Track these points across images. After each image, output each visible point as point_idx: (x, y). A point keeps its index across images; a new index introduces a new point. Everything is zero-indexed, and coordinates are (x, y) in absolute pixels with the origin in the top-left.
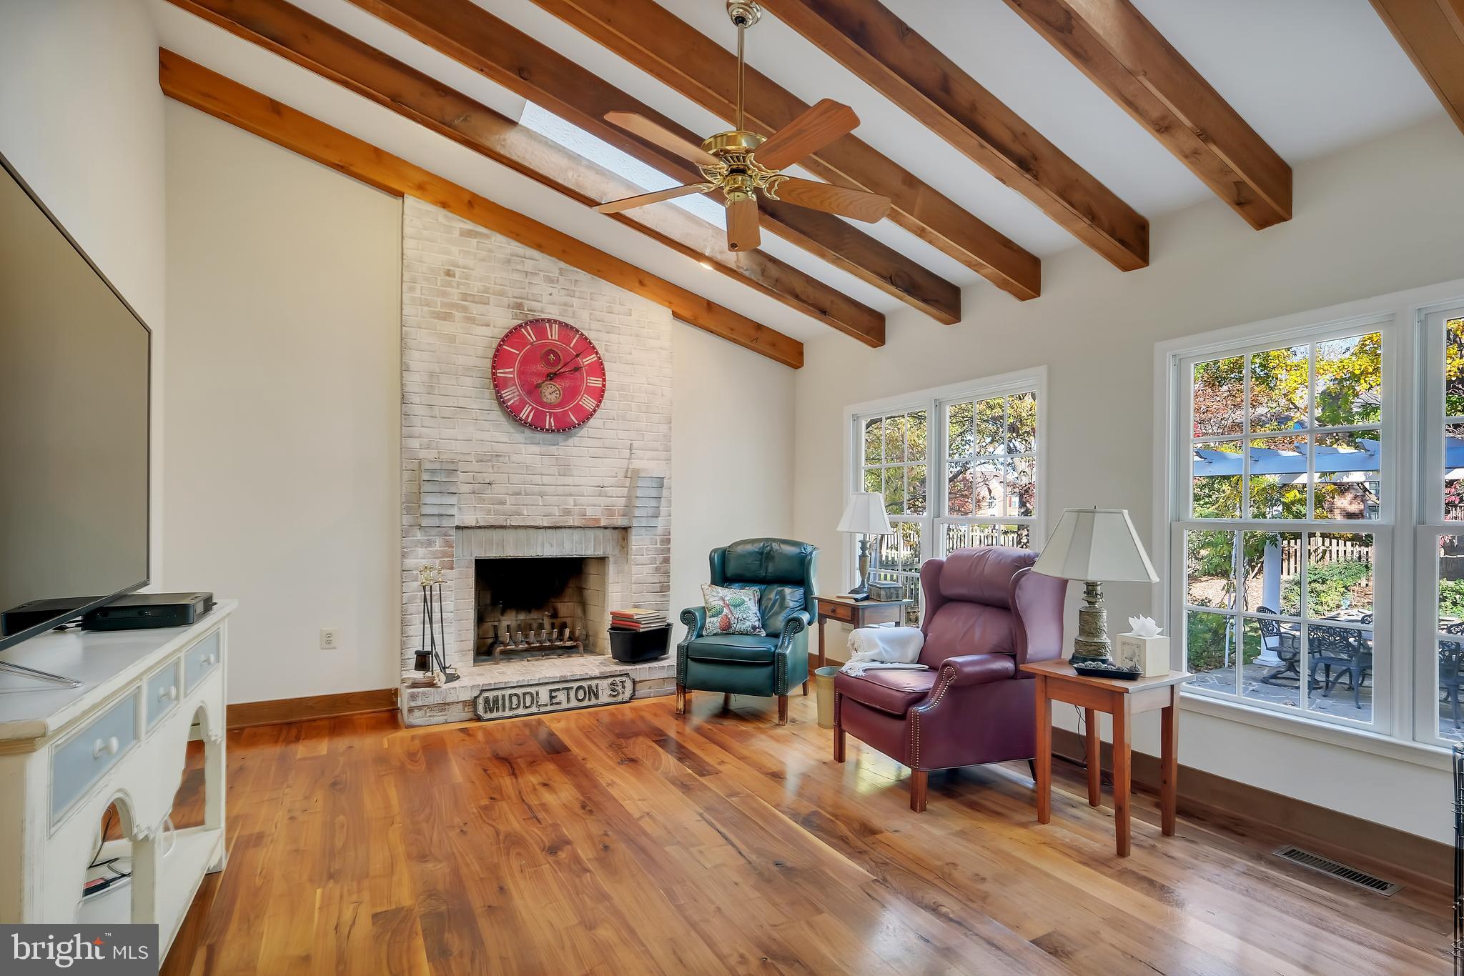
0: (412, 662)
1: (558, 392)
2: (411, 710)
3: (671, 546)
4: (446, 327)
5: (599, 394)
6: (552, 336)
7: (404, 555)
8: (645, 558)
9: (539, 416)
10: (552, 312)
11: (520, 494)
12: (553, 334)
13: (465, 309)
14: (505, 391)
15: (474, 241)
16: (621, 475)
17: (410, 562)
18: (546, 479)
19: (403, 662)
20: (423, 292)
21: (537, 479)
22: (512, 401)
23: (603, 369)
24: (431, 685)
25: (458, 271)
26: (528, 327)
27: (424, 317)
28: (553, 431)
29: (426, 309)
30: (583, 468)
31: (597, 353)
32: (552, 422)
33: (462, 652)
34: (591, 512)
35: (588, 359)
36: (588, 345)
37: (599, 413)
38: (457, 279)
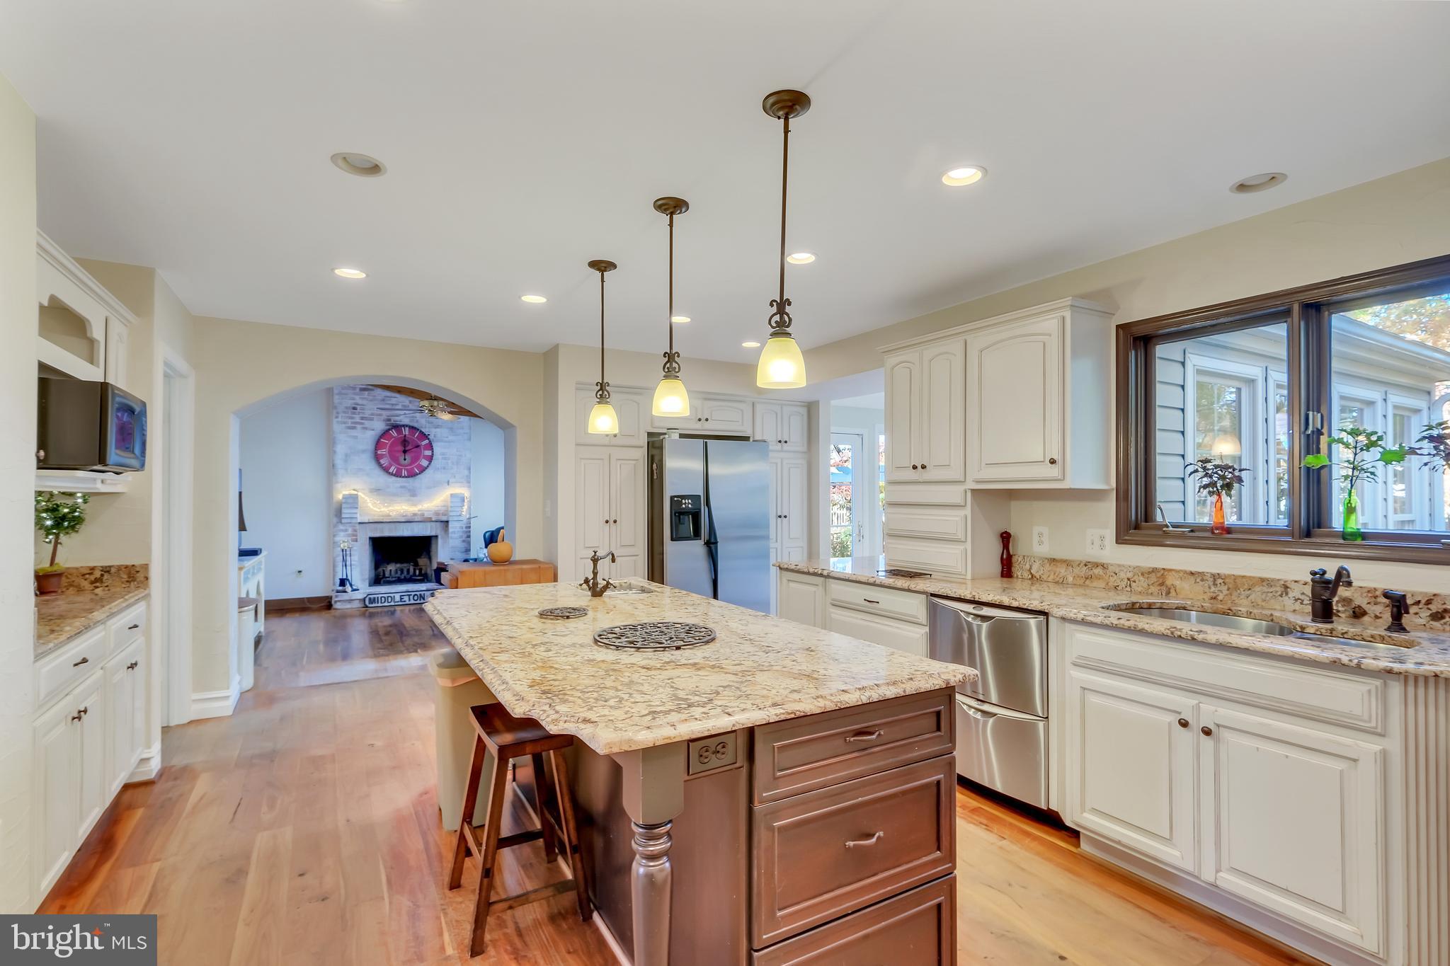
0: (338, 582)
1: (408, 458)
2: (336, 602)
3: (472, 529)
4: (353, 433)
5: (430, 459)
6: (405, 433)
7: (334, 536)
8: (457, 535)
9: (399, 470)
10: (406, 421)
11: (390, 506)
12: (406, 431)
13: (362, 423)
14: (382, 460)
15: (366, 393)
17: (337, 539)
18: (403, 499)
19: (334, 584)
20: (343, 418)
21: (399, 499)
22: (385, 464)
23: (432, 445)
24: (345, 592)
25: (358, 407)
26: (392, 429)
27: (343, 429)
28: (406, 476)
29: (344, 425)
31: (429, 438)
32: (406, 472)
33: (363, 580)
34: (428, 514)
35: (424, 442)
36: (424, 436)
37: (430, 467)
38: (358, 411)
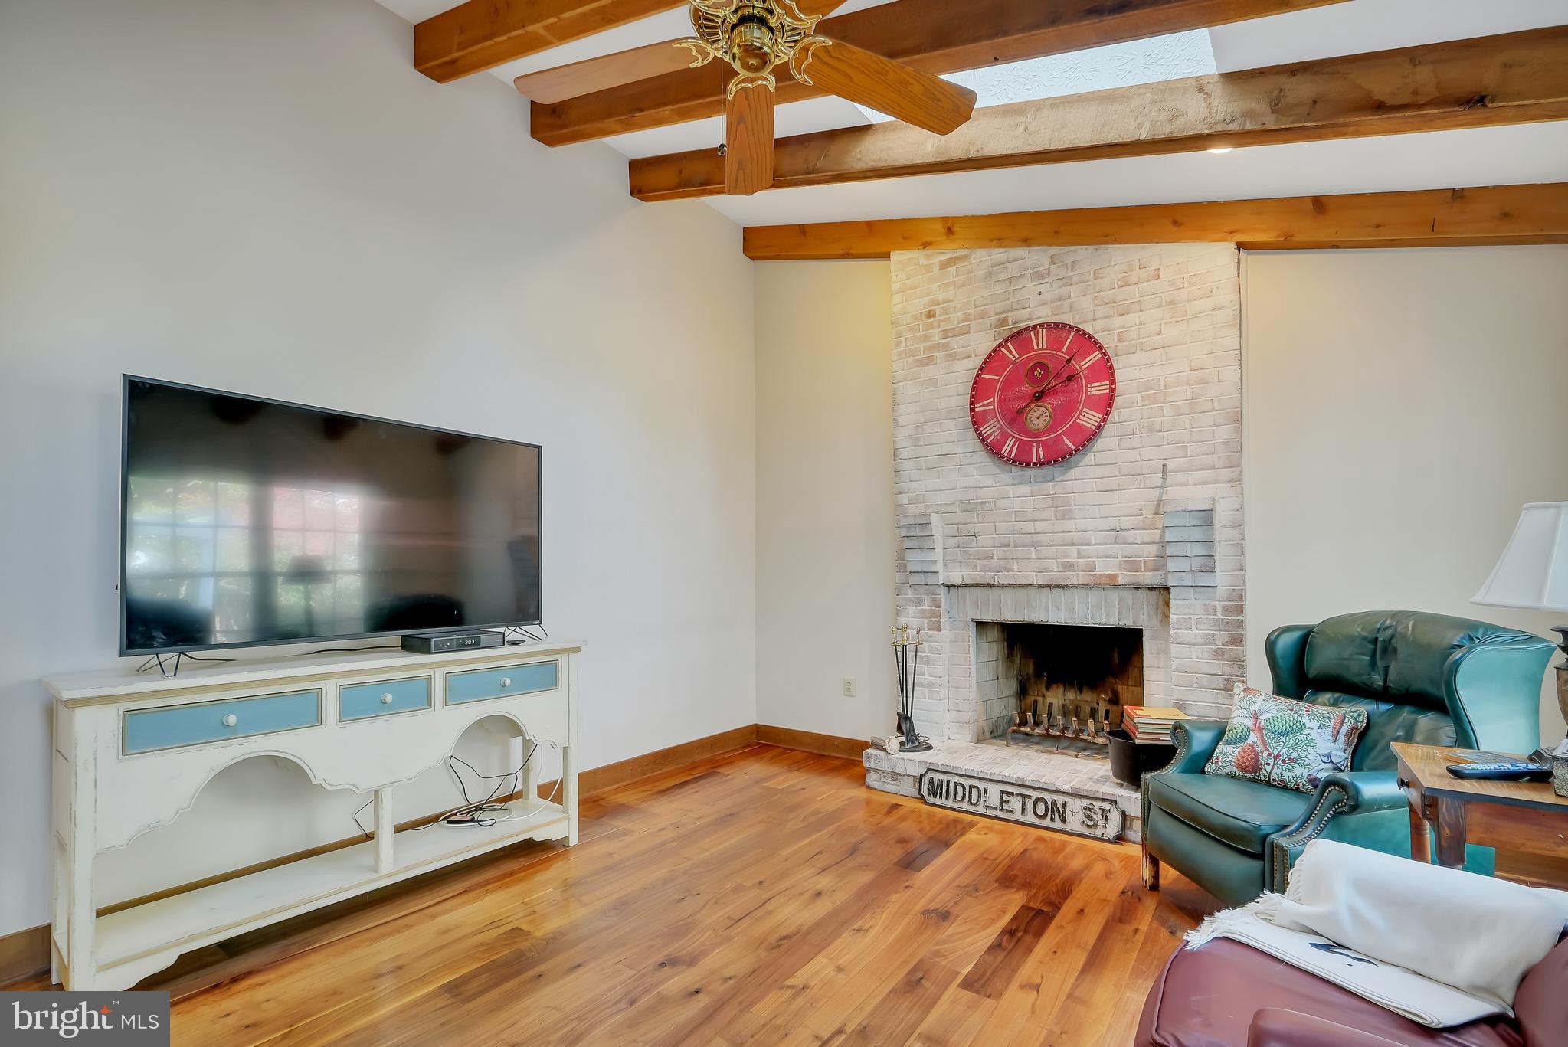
0: (898, 719)
1: (1047, 414)
4: (929, 372)
5: (1106, 405)
6: (1038, 346)
7: (898, 613)
8: (1195, 634)
9: (1024, 448)
10: (1044, 315)
11: (1008, 546)
12: (1040, 343)
13: (946, 346)
14: (985, 427)
15: (955, 269)
16: (1148, 511)
17: (902, 621)
18: (1040, 526)
20: (908, 343)
21: (1029, 526)
22: (993, 437)
23: (1111, 367)
25: (938, 309)
26: (1009, 344)
27: (909, 369)
28: (1042, 464)
29: (910, 359)
30: (1088, 507)
31: (1101, 348)
32: (1041, 453)
33: (959, 723)
34: (1102, 566)
35: (1087, 360)
36: (1087, 342)
37: (1108, 429)
38: (938, 318)
